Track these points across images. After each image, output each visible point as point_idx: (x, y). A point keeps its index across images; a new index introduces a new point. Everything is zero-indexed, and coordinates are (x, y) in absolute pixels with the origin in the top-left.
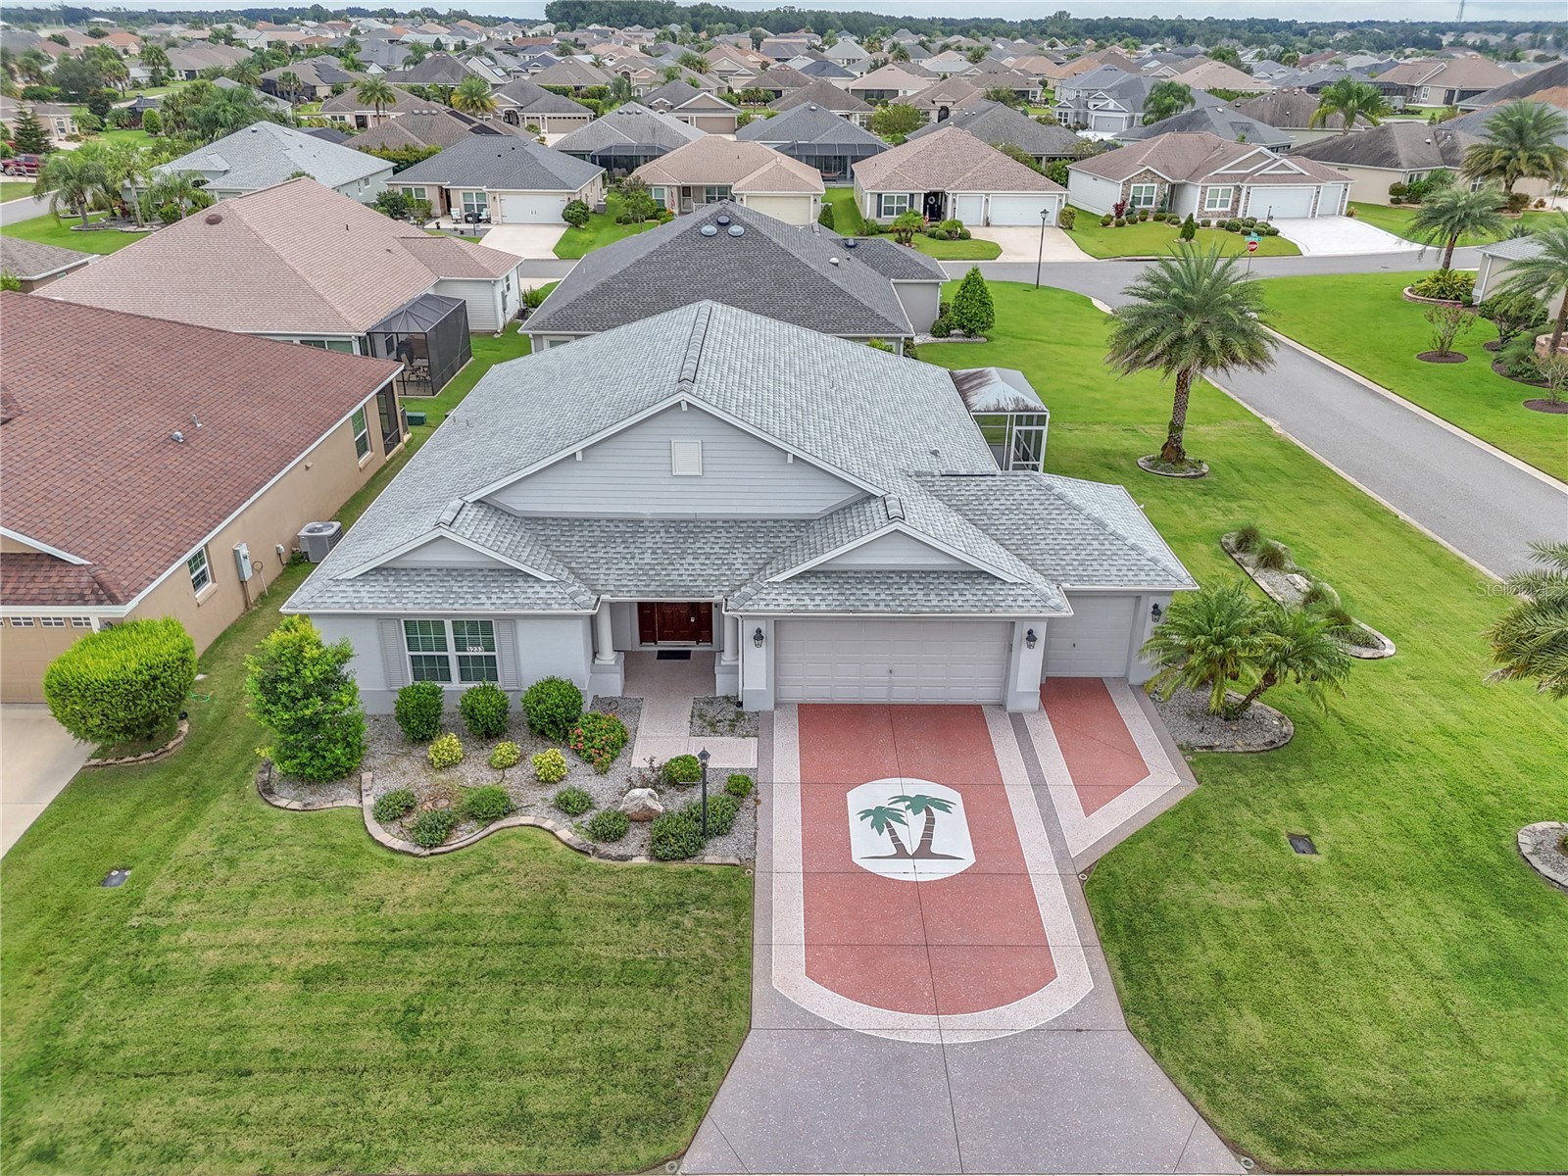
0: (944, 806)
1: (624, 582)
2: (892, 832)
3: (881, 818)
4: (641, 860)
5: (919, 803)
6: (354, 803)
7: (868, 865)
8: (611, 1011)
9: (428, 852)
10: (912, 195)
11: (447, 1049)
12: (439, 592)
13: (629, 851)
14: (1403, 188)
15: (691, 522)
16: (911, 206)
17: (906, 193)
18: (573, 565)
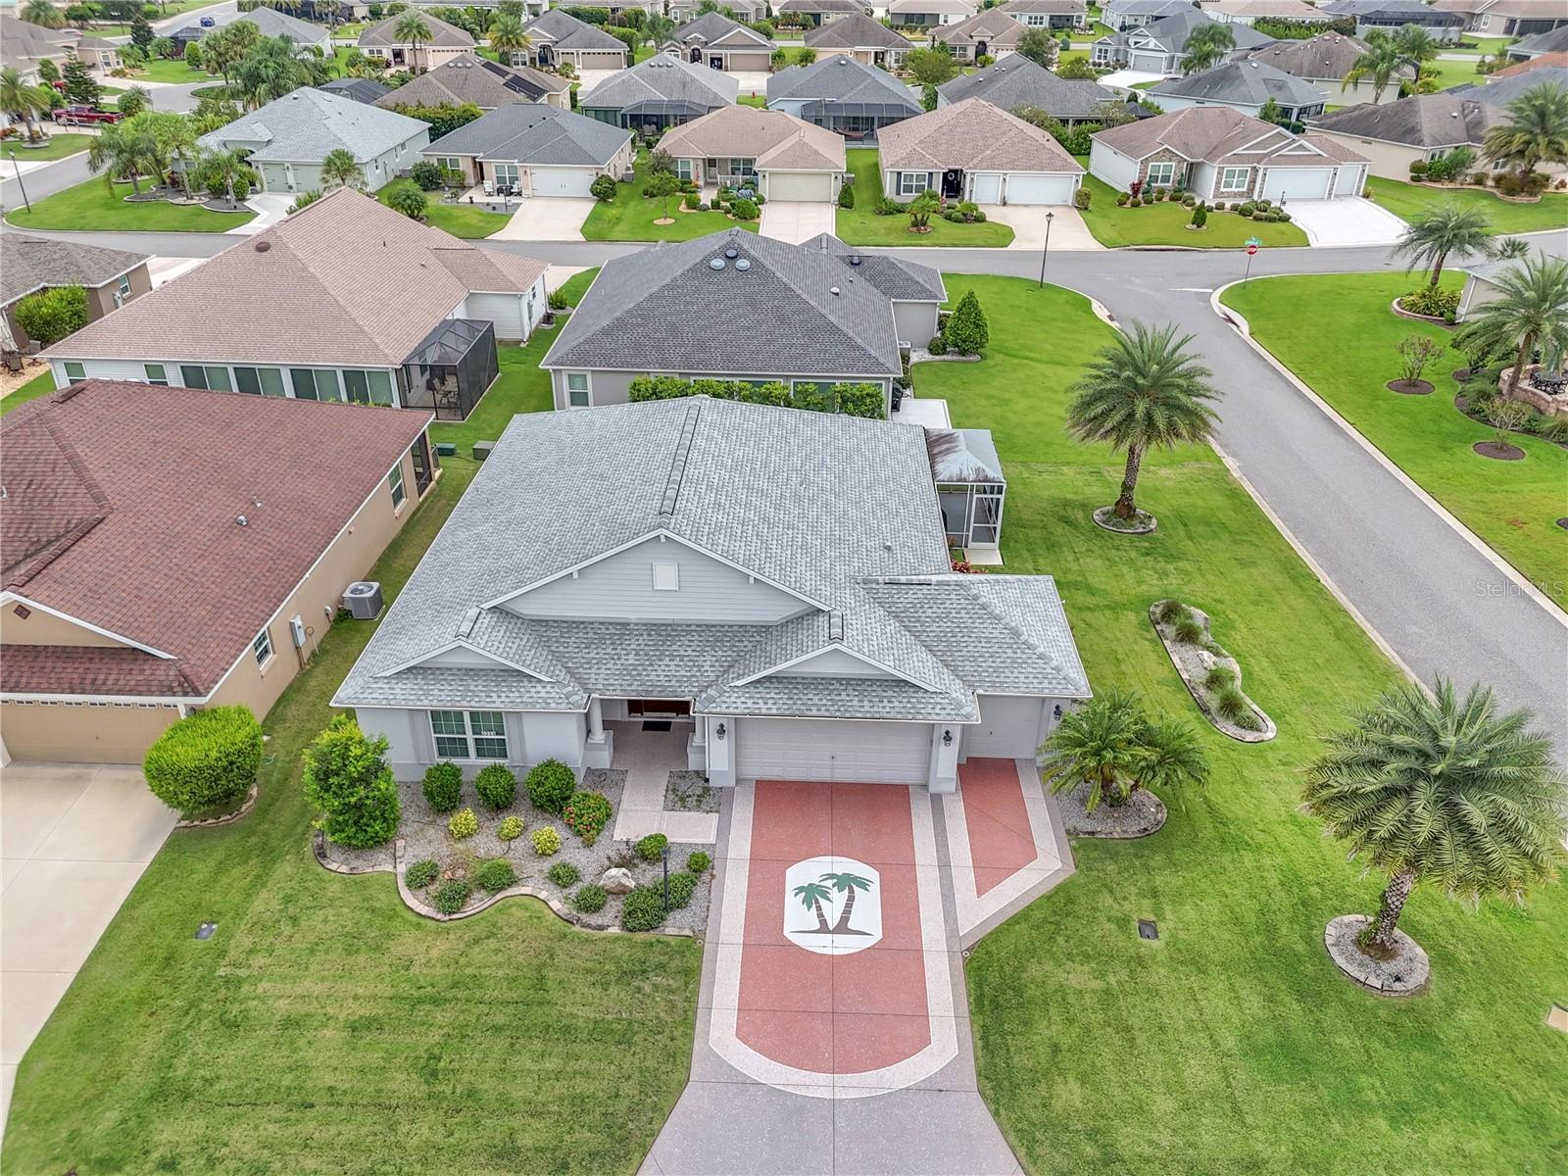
0: (863, 884)
1: (611, 681)
2: (819, 908)
3: (812, 894)
4: (615, 930)
5: (846, 882)
6: (390, 868)
7: (796, 939)
8: (584, 1063)
9: (447, 918)
10: (931, 174)
11: (458, 1091)
12: (458, 691)
13: (606, 921)
14: (1424, 166)
15: (670, 625)
16: (930, 186)
17: (925, 172)
18: (570, 665)
